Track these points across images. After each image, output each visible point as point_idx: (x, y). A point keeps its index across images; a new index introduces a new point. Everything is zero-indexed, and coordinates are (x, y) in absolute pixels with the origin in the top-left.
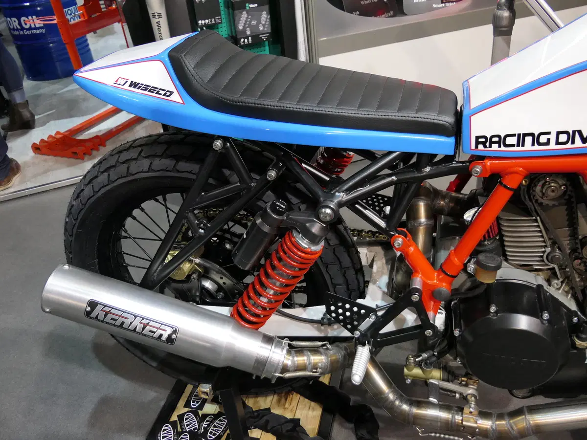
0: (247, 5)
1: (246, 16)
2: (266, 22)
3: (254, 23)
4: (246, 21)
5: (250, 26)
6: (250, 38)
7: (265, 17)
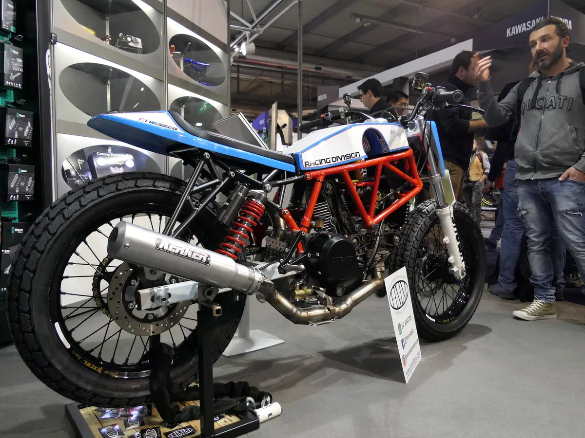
0: (20, 169)
1: (17, 178)
2: (31, 185)
3: (22, 184)
4: (17, 182)
5: (19, 186)
6: (18, 196)
7: (31, 181)
